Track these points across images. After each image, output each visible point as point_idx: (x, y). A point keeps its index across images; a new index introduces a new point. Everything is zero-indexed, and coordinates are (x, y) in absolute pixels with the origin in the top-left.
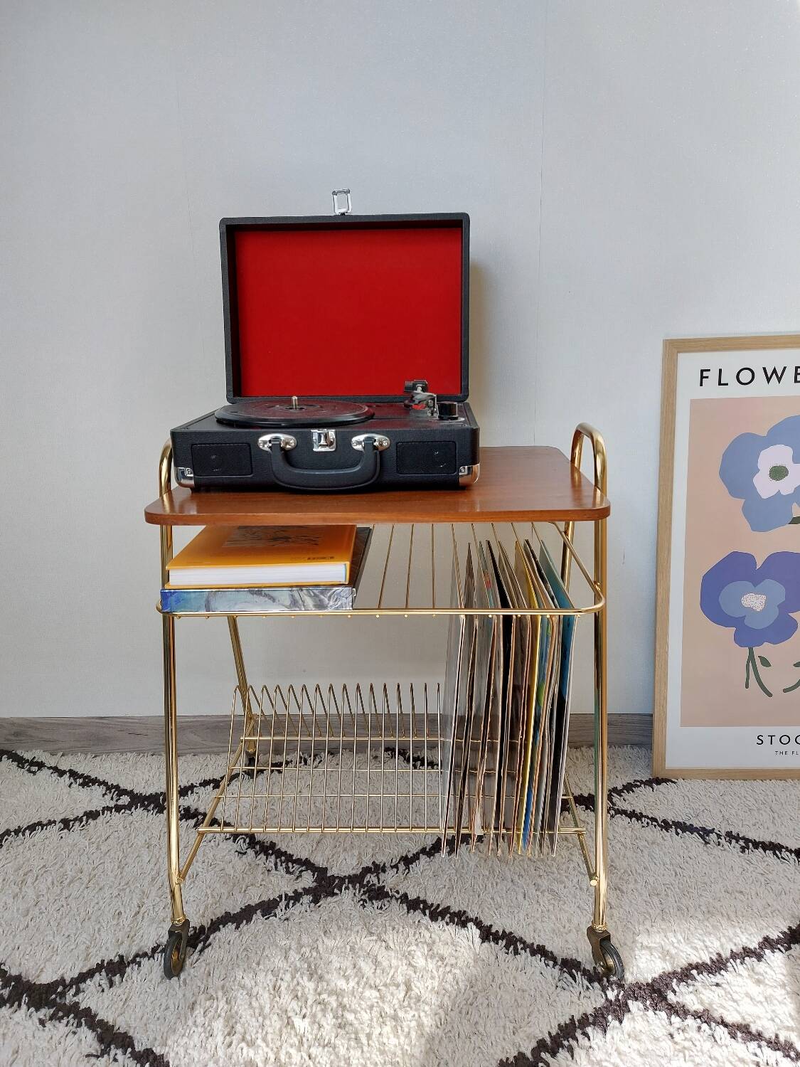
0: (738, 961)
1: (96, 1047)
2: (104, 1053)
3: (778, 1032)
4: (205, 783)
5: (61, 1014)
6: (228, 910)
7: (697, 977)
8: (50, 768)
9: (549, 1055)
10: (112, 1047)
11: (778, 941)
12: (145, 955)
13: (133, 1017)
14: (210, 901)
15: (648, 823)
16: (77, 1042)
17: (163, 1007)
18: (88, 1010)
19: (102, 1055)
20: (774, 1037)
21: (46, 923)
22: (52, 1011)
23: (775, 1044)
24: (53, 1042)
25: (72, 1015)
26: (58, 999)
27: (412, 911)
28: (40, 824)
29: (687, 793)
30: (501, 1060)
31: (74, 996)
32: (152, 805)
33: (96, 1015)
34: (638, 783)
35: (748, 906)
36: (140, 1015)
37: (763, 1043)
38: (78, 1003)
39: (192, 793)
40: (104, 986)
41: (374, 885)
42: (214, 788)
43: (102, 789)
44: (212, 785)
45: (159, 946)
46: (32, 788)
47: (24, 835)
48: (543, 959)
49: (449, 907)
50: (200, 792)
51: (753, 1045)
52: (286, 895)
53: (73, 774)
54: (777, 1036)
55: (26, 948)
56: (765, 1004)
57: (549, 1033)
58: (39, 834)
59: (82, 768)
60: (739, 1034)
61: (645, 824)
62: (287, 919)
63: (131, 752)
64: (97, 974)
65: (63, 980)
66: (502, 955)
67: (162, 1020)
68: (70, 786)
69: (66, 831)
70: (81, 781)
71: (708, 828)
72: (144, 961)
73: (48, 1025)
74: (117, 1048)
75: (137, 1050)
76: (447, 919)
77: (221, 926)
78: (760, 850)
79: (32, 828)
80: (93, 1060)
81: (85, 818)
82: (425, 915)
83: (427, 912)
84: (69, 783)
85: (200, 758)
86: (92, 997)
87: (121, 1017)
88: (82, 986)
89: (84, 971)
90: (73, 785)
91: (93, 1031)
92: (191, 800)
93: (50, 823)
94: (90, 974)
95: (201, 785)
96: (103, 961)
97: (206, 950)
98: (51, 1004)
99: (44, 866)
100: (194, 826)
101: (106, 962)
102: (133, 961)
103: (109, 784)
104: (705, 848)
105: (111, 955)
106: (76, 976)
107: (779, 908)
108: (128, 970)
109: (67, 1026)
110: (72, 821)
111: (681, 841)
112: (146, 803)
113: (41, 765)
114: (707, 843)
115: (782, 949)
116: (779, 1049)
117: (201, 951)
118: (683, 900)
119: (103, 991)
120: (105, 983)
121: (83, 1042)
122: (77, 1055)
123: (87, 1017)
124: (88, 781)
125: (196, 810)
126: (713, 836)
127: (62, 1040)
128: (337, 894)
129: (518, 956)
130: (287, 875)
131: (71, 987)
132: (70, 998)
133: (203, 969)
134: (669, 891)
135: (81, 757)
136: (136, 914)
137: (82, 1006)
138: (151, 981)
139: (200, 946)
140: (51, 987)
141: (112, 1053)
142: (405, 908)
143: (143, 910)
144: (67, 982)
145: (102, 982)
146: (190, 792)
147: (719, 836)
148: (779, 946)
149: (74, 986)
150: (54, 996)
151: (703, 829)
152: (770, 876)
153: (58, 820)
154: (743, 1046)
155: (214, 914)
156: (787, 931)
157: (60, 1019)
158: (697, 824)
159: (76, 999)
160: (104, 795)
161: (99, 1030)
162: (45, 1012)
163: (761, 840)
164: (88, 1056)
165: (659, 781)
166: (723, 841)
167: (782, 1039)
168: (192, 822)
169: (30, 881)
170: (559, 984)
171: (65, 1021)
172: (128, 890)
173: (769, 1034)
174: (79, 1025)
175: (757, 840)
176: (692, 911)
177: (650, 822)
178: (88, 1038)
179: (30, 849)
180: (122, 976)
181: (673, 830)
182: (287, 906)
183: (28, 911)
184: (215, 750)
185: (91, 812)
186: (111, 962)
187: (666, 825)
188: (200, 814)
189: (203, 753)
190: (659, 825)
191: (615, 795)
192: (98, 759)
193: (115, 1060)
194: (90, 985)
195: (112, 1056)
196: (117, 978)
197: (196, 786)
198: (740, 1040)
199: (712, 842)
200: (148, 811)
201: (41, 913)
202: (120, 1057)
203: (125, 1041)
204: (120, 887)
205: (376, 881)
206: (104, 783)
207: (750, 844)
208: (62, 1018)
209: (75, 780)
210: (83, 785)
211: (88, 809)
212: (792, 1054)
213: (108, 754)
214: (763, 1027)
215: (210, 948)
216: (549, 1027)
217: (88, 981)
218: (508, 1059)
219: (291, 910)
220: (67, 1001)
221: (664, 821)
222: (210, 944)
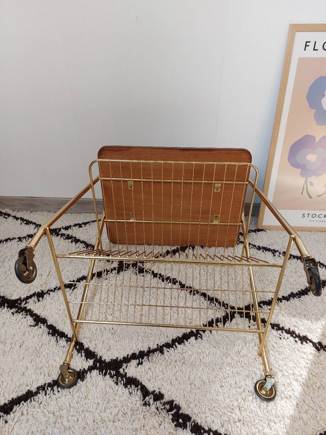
0: (279, 301)
1: (33, 323)
2: (37, 325)
3: (290, 328)
4: (75, 225)
5: (20, 311)
6: (84, 275)
7: (263, 306)
8: (12, 216)
9: (202, 332)
10: (39, 323)
11: (297, 294)
12: (51, 290)
13: (47, 312)
14: (77, 271)
15: (252, 247)
16: (26, 321)
17: (59, 309)
18: (30, 310)
19: (35, 326)
20: (288, 329)
21: (13, 277)
22: (16, 309)
23: (288, 332)
24: (17, 320)
25: (24, 311)
26: (18, 305)
27: (155, 278)
28: (9, 239)
29: (270, 236)
30: (184, 333)
31: (25, 304)
32: (54, 233)
33: (33, 312)
34: (250, 231)
35: (287, 281)
36: (50, 312)
37: (284, 331)
38: (26, 307)
39: (70, 229)
40: (36, 301)
41: (141, 267)
42: (79, 227)
43: (34, 226)
44: (78, 226)
45: (57, 287)
46: (6, 224)
47: (3, 243)
48: (204, 297)
49: (169, 277)
50: (74, 229)
51: (280, 332)
52: (107, 270)
53: (22, 219)
54: (289, 329)
55: (6, 286)
56: (287, 317)
57: (203, 324)
58: (9, 243)
59: (26, 217)
60: (275, 328)
61: (251, 247)
62: (107, 279)
63: (45, 211)
64: (33, 297)
65: (20, 298)
66: (188, 295)
67: (58, 314)
68: (21, 224)
69: (20, 242)
70: (25, 222)
71: (276, 250)
72: (51, 293)
73: (15, 314)
74: (41, 323)
75: (48, 324)
76: (168, 281)
77: (81, 281)
78: (296, 259)
79: (6, 240)
80: (32, 327)
81: (27, 237)
82: (160, 279)
83: (161, 278)
84: (21, 223)
85: (74, 215)
86: (31, 305)
87: (43, 313)
88: (28, 301)
89: (29, 295)
90: (22, 224)
91: (32, 317)
92: (70, 232)
93: (14, 239)
94: (31, 297)
95: (74, 226)
96: (35, 292)
97: (75, 290)
98: (16, 307)
99: (12, 255)
100: (71, 242)
101: (36, 293)
102: (47, 293)
103: (37, 224)
104: (273, 258)
105: (39, 290)
106: (25, 297)
107: (299, 282)
108: (45, 296)
109: (22, 315)
110: (22, 238)
111: (264, 254)
112: (52, 232)
113: (9, 215)
114: (274, 256)
115: (297, 297)
116: (289, 334)
117: (73, 290)
118: (262, 278)
119: (36, 303)
120: (36, 300)
121: (28, 321)
122: (26, 326)
123: (30, 313)
124: (28, 222)
125: (72, 236)
126: (277, 253)
127: (21, 320)
128: (126, 270)
129: (194, 296)
130: (108, 262)
131: (24, 301)
132: (23, 305)
133: (74, 297)
134: (256, 274)
135: (25, 212)
136: (48, 275)
137: (28, 308)
138: (54, 300)
139: (73, 288)
140: (16, 301)
141: (39, 325)
142: (153, 276)
143: (51, 273)
144: (22, 299)
145: (35, 300)
146: (69, 229)
147: (280, 253)
148: (296, 296)
149: (25, 301)
150: (17, 304)
151: (274, 250)
152: (298, 270)
153: (17, 238)
154: (276, 332)
155: (79, 276)
156: (300, 290)
157: (20, 313)
158: (272, 248)
159: (25, 306)
160: (35, 228)
161: (34, 317)
162: (14, 310)
163: (297, 255)
164: (30, 326)
165: (259, 230)
166: (281, 255)
167: (291, 330)
168: (70, 240)
169: (6, 261)
170: (209, 307)
171: (21, 313)
172: (45, 266)
173: (286, 328)
174: (27, 315)
175: (295, 255)
176: (264, 281)
177: (253, 247)
178: (30, 320)
179: (6, 248)
180: (43, 298)
181: (262, 250)
182: (107, 274)
183: (6, 272)
184: (80, 212)
185: (30, 235)
186: (38, 293)
187: (259, 248)
188: (73, 237)
189: (75, 213)
190: (256, 248)
191: (240, 235)
192: (32, 213)
193: (40, 328)
194: (30, 301)
195: (39, 326)
196: (41, 299)
197: (72, 226)
198: (275, 329)
199: (276, 255)
200: (53, 235)
201: (11, 273)
202: (42, 326)
203: (44, 321)
204: (42, 265)
205: (142, 266)
206: (35, 223)
207: (292, 257)
208: (20, 312)
209: (23, 222)
210: (26, 224)
211: (29, 234)
212: (294, 335)
213: (36, 211)
214: (285, 325)
215: (76, 289)
216: (203, 322)
217: (30, 299)
218: (187, 333)
219: (108, 276)
220: (22, 306)
221: (259, 247)
222: (76, 287)
